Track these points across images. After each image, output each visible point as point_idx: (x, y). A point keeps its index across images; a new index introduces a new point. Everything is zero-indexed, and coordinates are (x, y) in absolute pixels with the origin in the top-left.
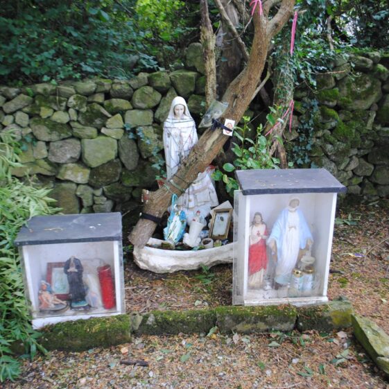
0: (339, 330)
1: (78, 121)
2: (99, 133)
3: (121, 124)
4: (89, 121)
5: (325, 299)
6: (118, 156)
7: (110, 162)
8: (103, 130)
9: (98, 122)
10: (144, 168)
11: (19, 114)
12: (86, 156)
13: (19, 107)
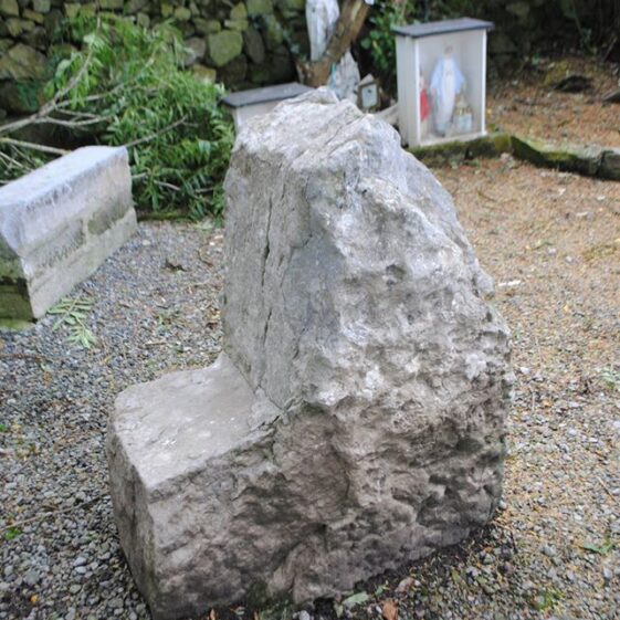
0: (502, 152)
1: (201, 17)
2: (223, 27)
3: (245, 14)
4: (213, 14)
5: (484, 133)
6: (244, 51)
7: (236, 59)
8: (227, 23)
9: (221, 14)
10: (271, 60)
11: (140, 15)
12: (212, 54)
13: (140, 6)
